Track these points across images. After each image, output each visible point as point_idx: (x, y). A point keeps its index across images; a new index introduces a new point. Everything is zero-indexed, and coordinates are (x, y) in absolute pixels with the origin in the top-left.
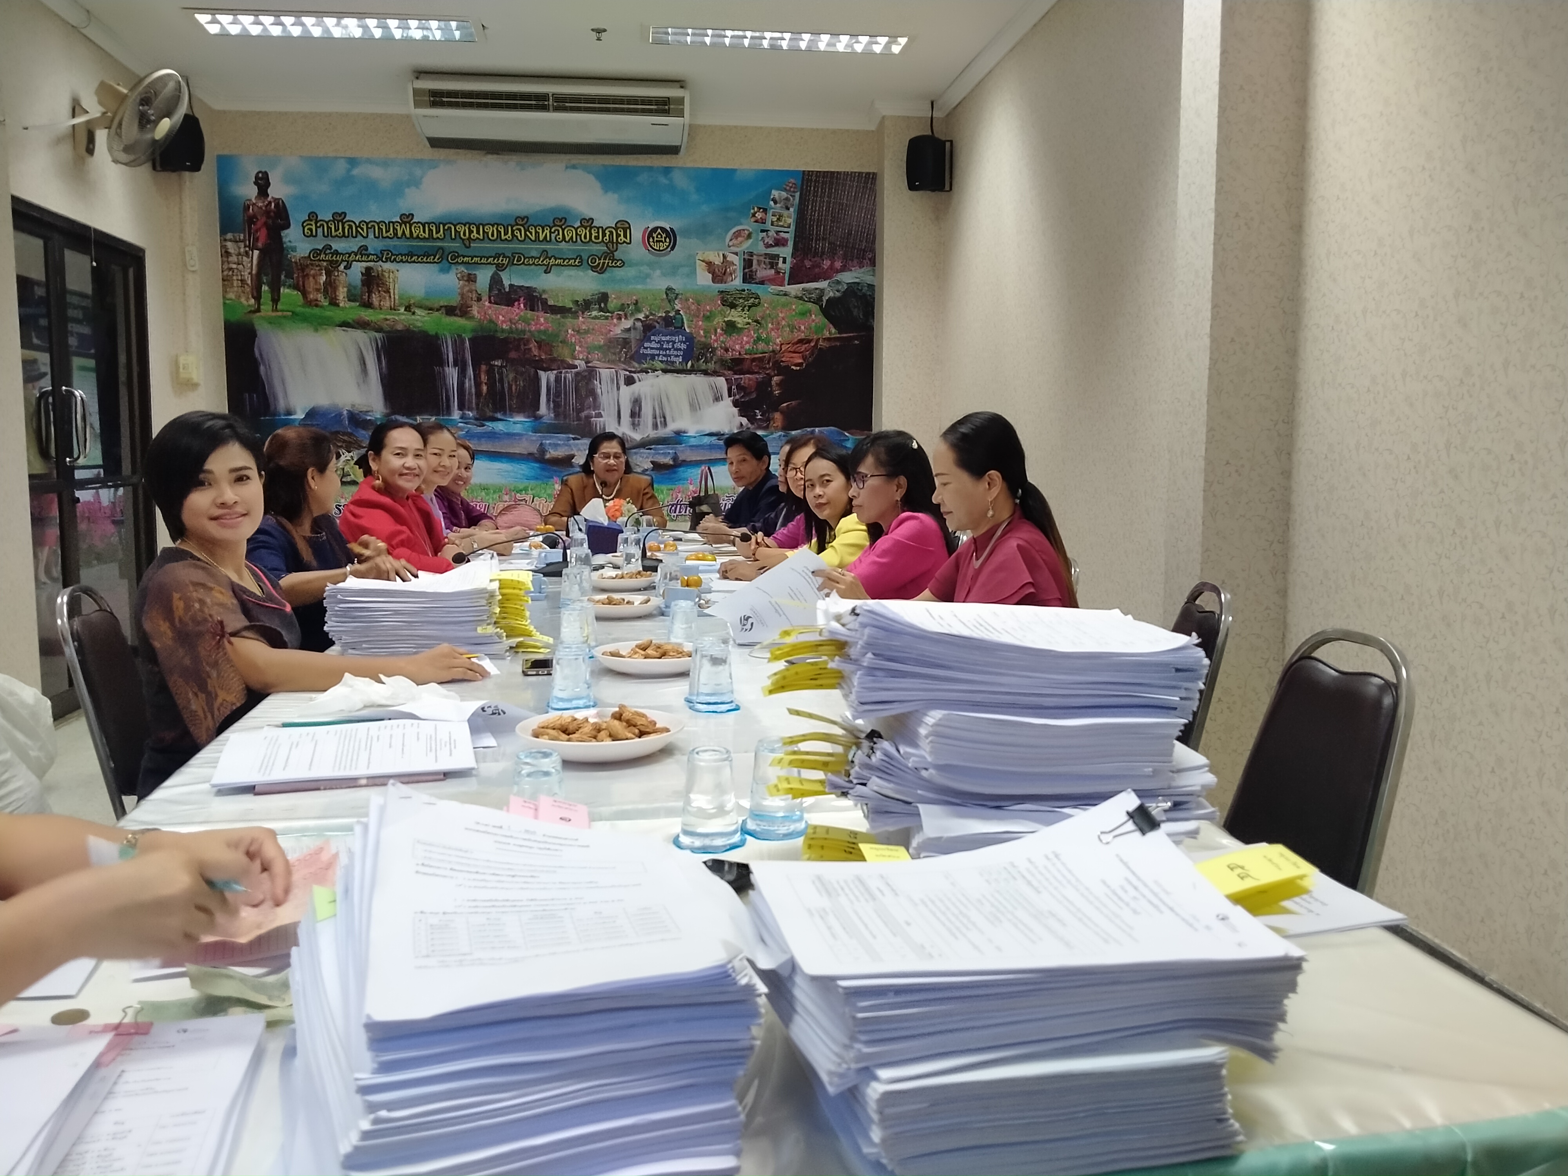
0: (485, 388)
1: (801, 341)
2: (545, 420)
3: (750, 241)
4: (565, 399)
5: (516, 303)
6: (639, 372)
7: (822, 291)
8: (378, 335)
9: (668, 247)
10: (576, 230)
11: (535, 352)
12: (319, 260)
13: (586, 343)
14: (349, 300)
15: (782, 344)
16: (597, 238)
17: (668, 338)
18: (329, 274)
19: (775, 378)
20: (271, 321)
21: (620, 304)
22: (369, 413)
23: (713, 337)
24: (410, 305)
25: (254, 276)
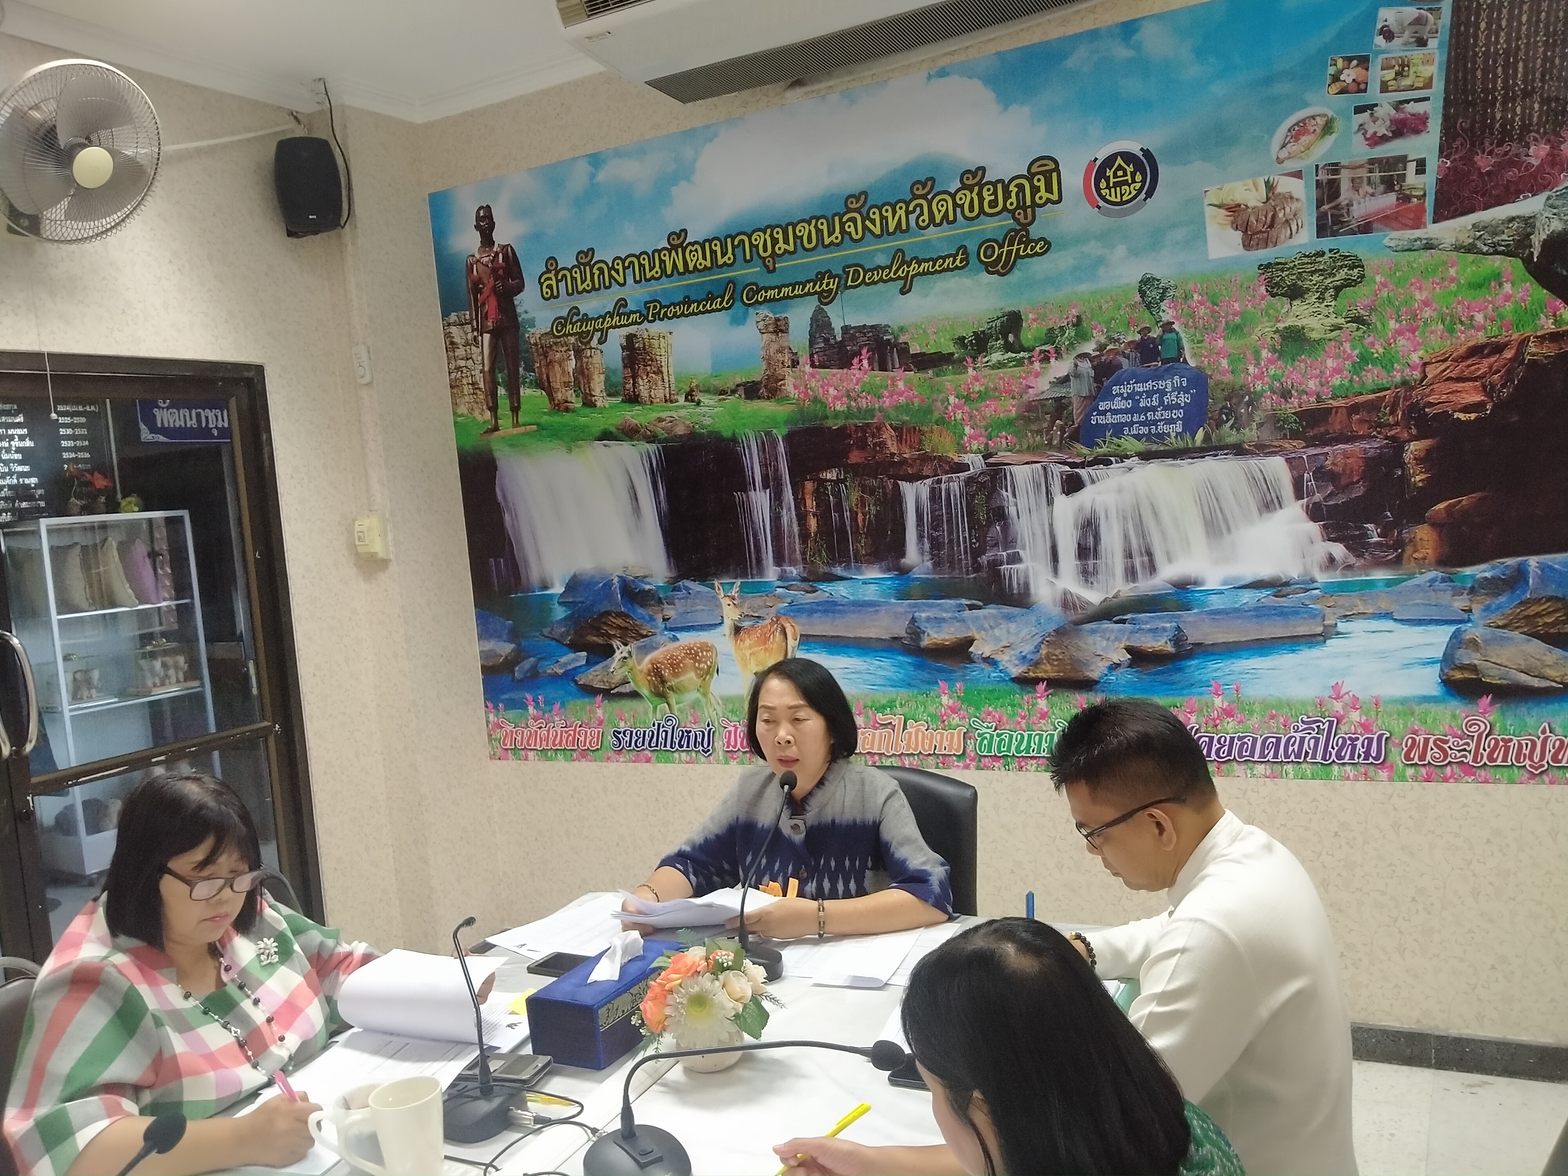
0: (813, 523)
1: (1476, 351)
2: (917, 574)
3: (1330, 140)
4: (950, 533)
5: (855, 361)
6: (1091, 464)
7: (1529, 222)
8: (652, 448)
9: (1139, 191)
10: (953, 196)
11: (893, 447)
12: (565, 335)
13: (983, 417)
14: (609, 395)
15: (1425, 365)
16: (993, 204)
17: (1149, 385)
18: (579, 353)
19: (1412, 446)
20: (513, 443)
21: (1045, 330)
22: (648, 580)
23: (1251, 369)
24: (692, 390)
25: (487, 375)
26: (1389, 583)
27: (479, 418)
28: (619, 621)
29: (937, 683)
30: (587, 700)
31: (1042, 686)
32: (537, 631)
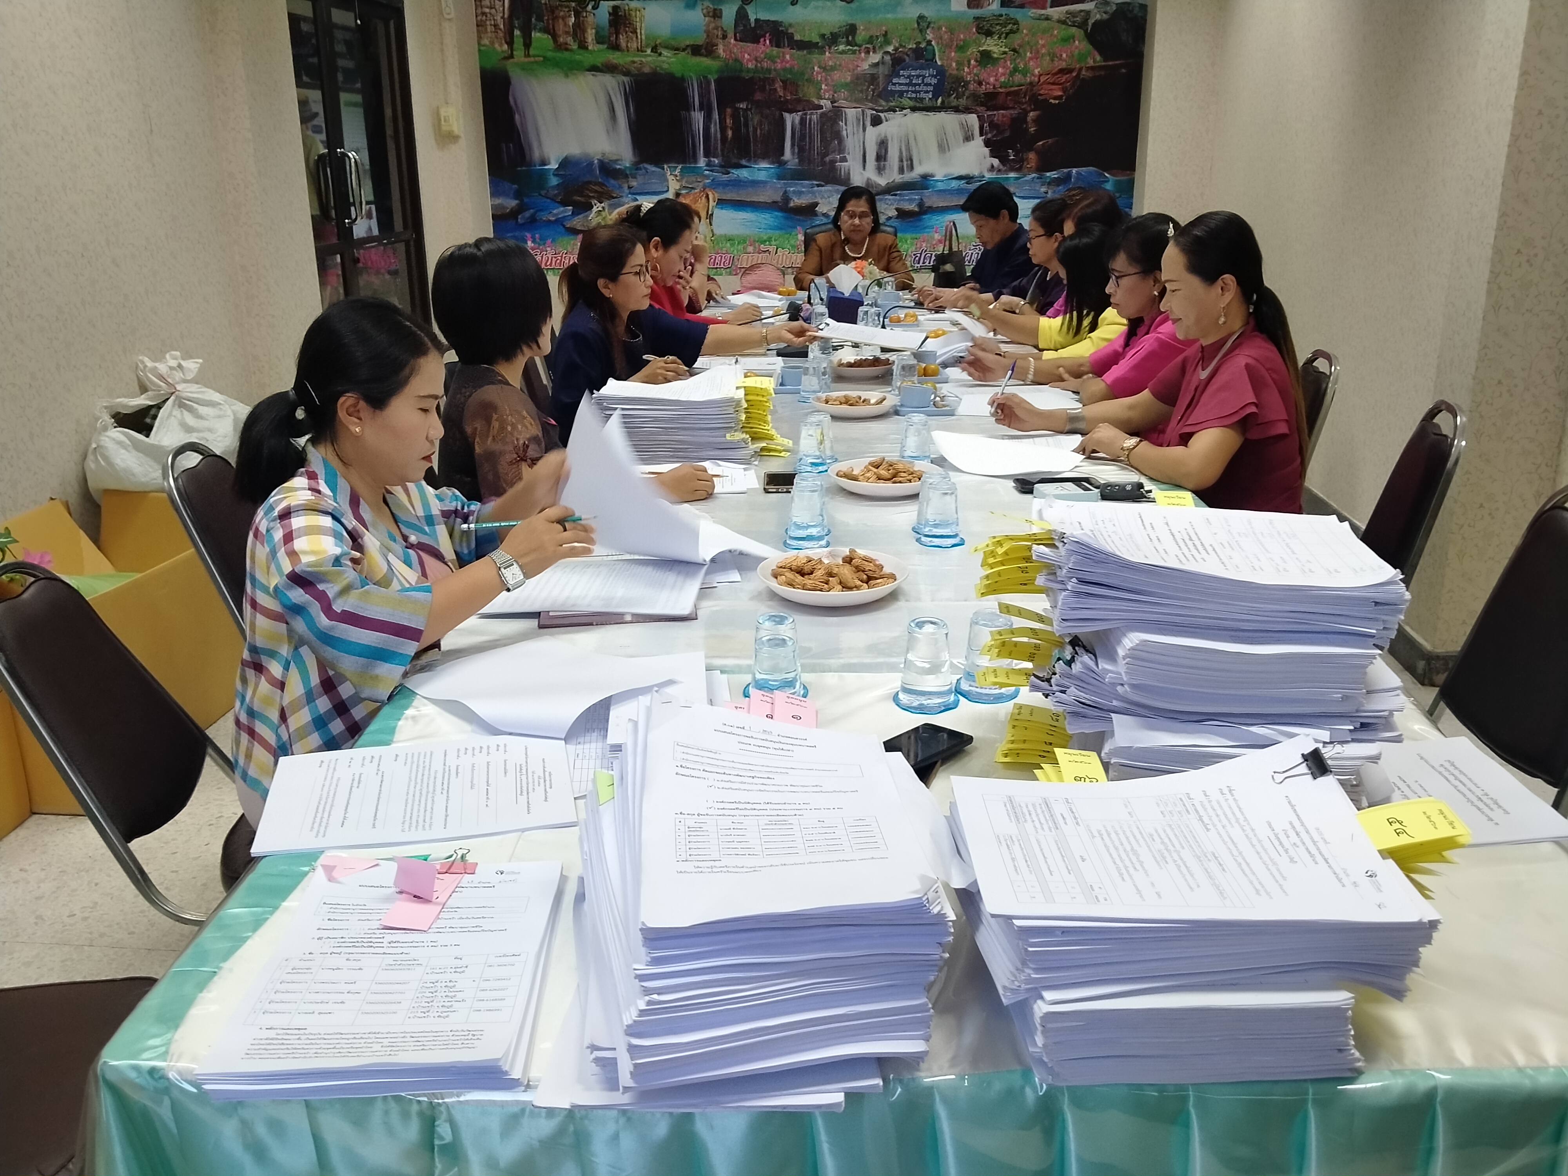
0: (730, 133)
1: (1062, 71)
2: (790, 166)
4: (810, 143)
5: (762, 40)
6: (886, 111)
7: (1088, 13)
8: (626, 79)
11: (780, 92)
13: (833, 80)
14: (598, 43)
15: (1041, 75)
17: (918, 72)
18: (577, 15)
19: (1031, 114)
20: (525, 68)
21: (868, 37)
22: (619, 162)
23: (966, 69)
24: (656, 46)
25: (507, 21)
26: (1017, 179)
28: (596, 188)
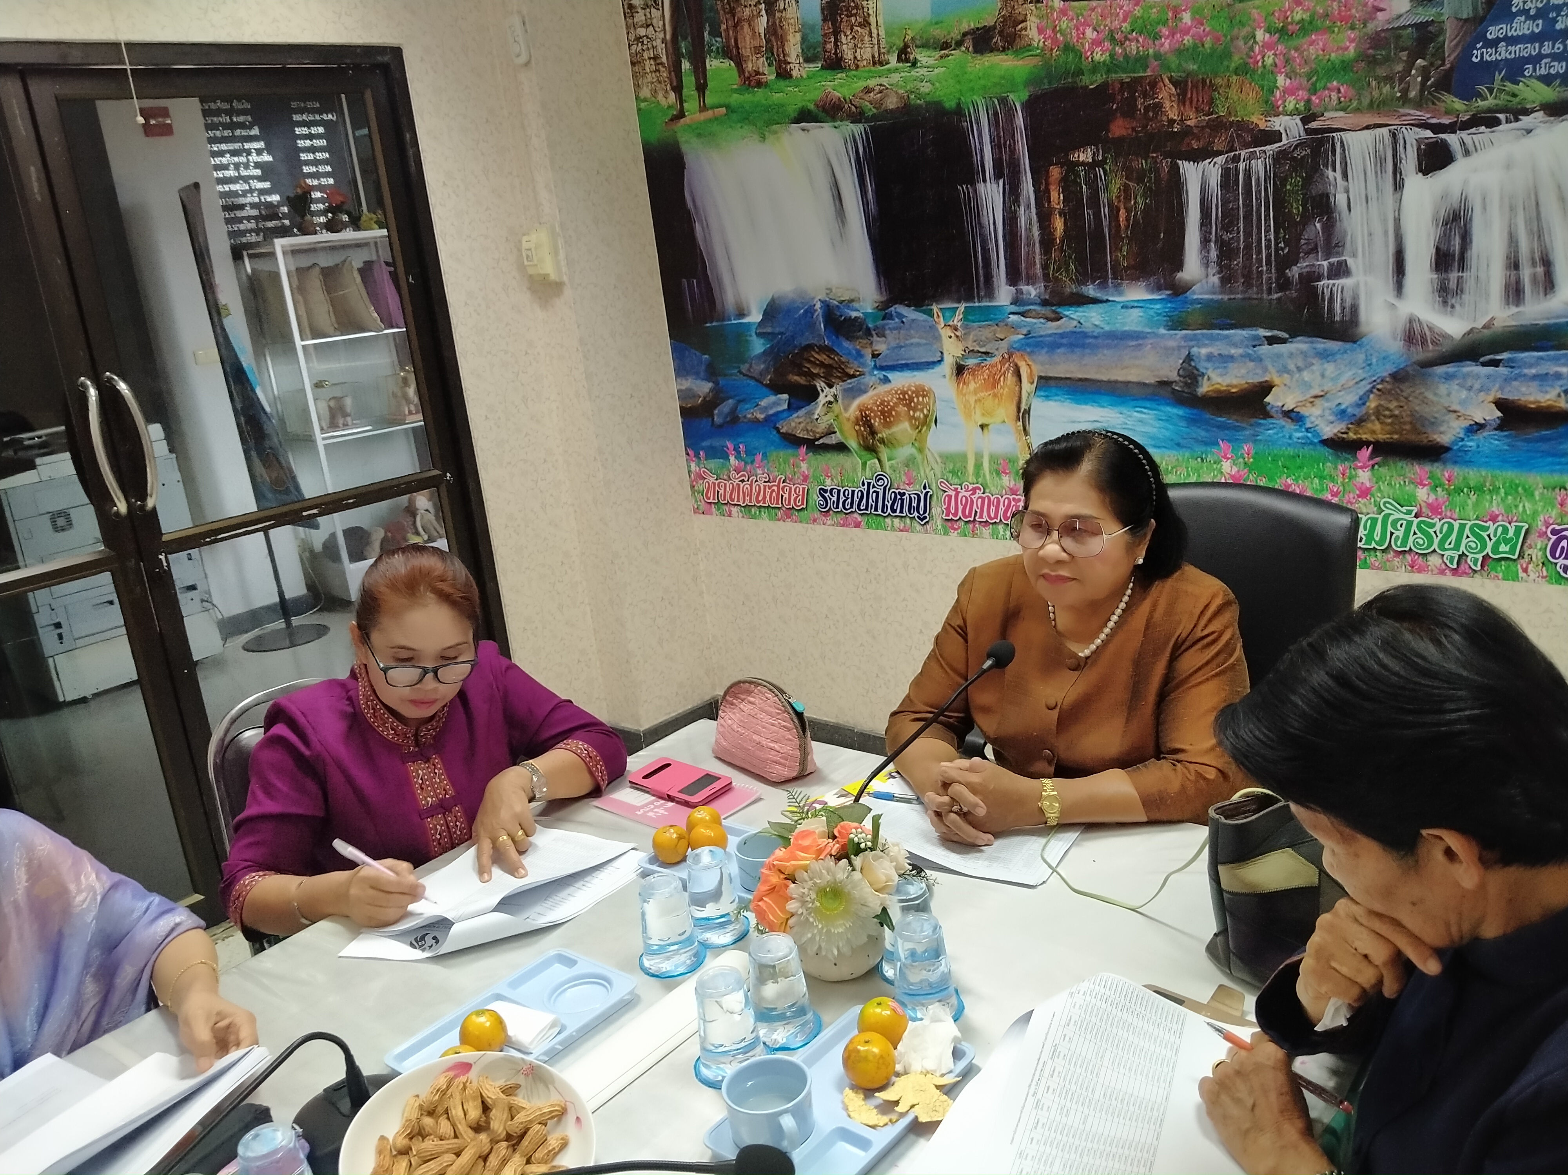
0: (1059, 224)
2: (1198, 293)
13: (1305, 60)
14: (807, 60)
18: (770, 7)
20: (701, 133)
22: (855, 305)
24: (906, 46)
25: (669, 45)
27: (664, 102)
28: (823, 358)
29: (1218, 444)
30: (790, 451)
31: (1365, 453)
32: (735, 368)
